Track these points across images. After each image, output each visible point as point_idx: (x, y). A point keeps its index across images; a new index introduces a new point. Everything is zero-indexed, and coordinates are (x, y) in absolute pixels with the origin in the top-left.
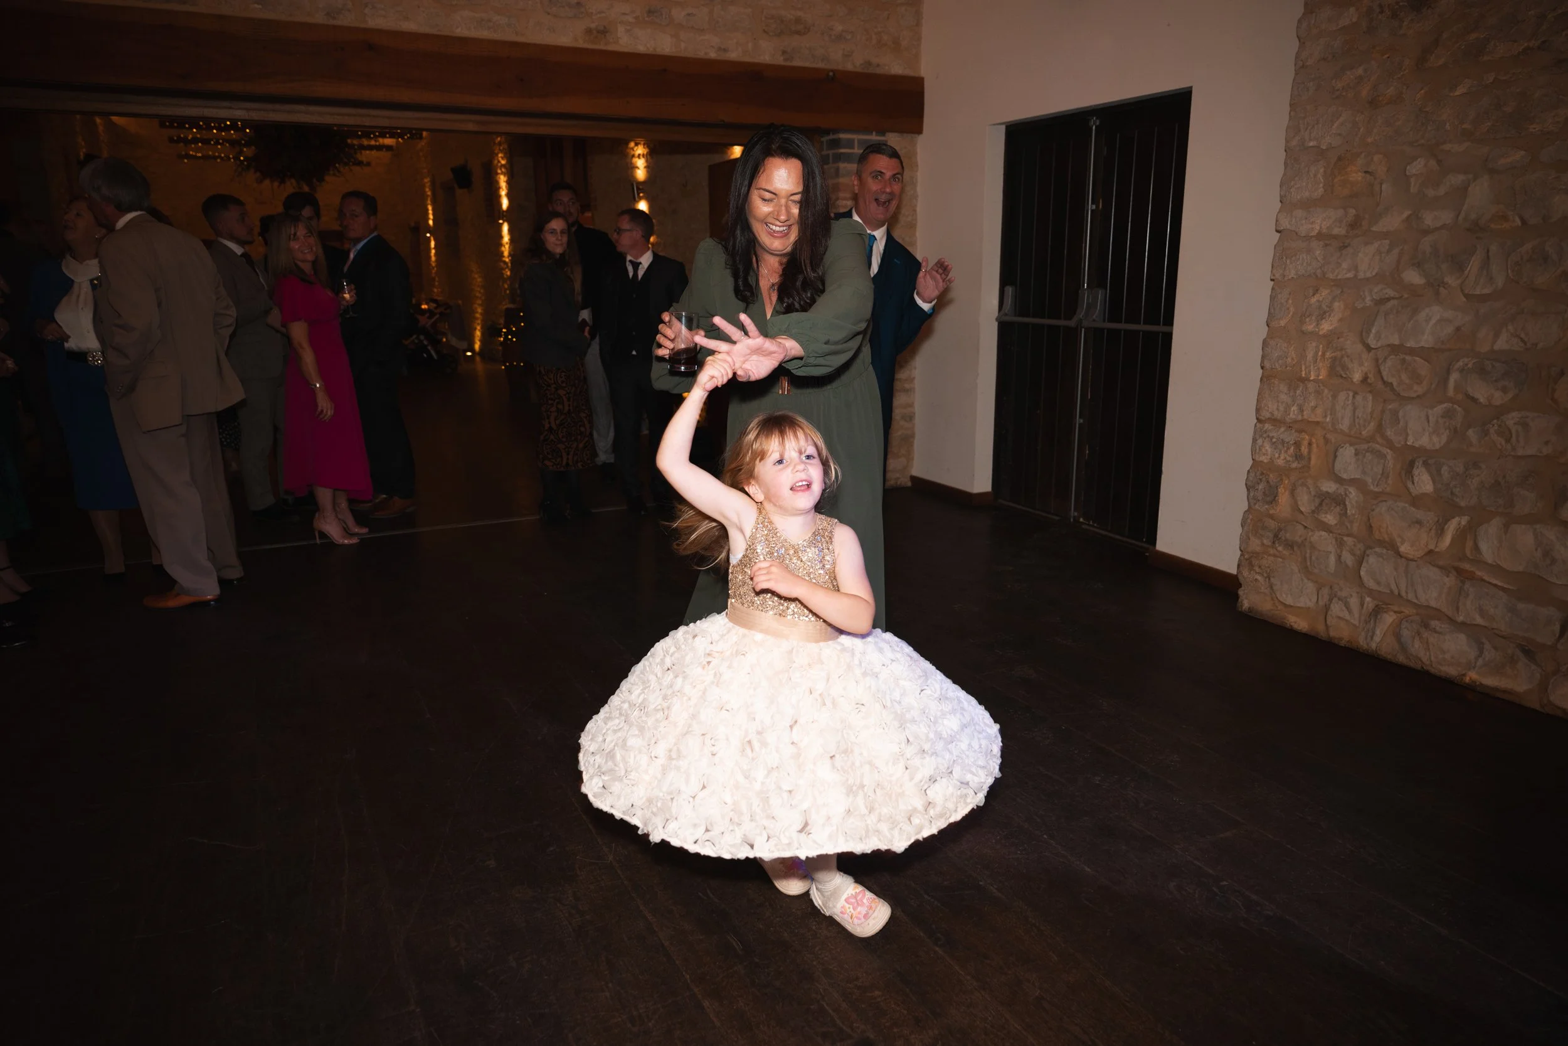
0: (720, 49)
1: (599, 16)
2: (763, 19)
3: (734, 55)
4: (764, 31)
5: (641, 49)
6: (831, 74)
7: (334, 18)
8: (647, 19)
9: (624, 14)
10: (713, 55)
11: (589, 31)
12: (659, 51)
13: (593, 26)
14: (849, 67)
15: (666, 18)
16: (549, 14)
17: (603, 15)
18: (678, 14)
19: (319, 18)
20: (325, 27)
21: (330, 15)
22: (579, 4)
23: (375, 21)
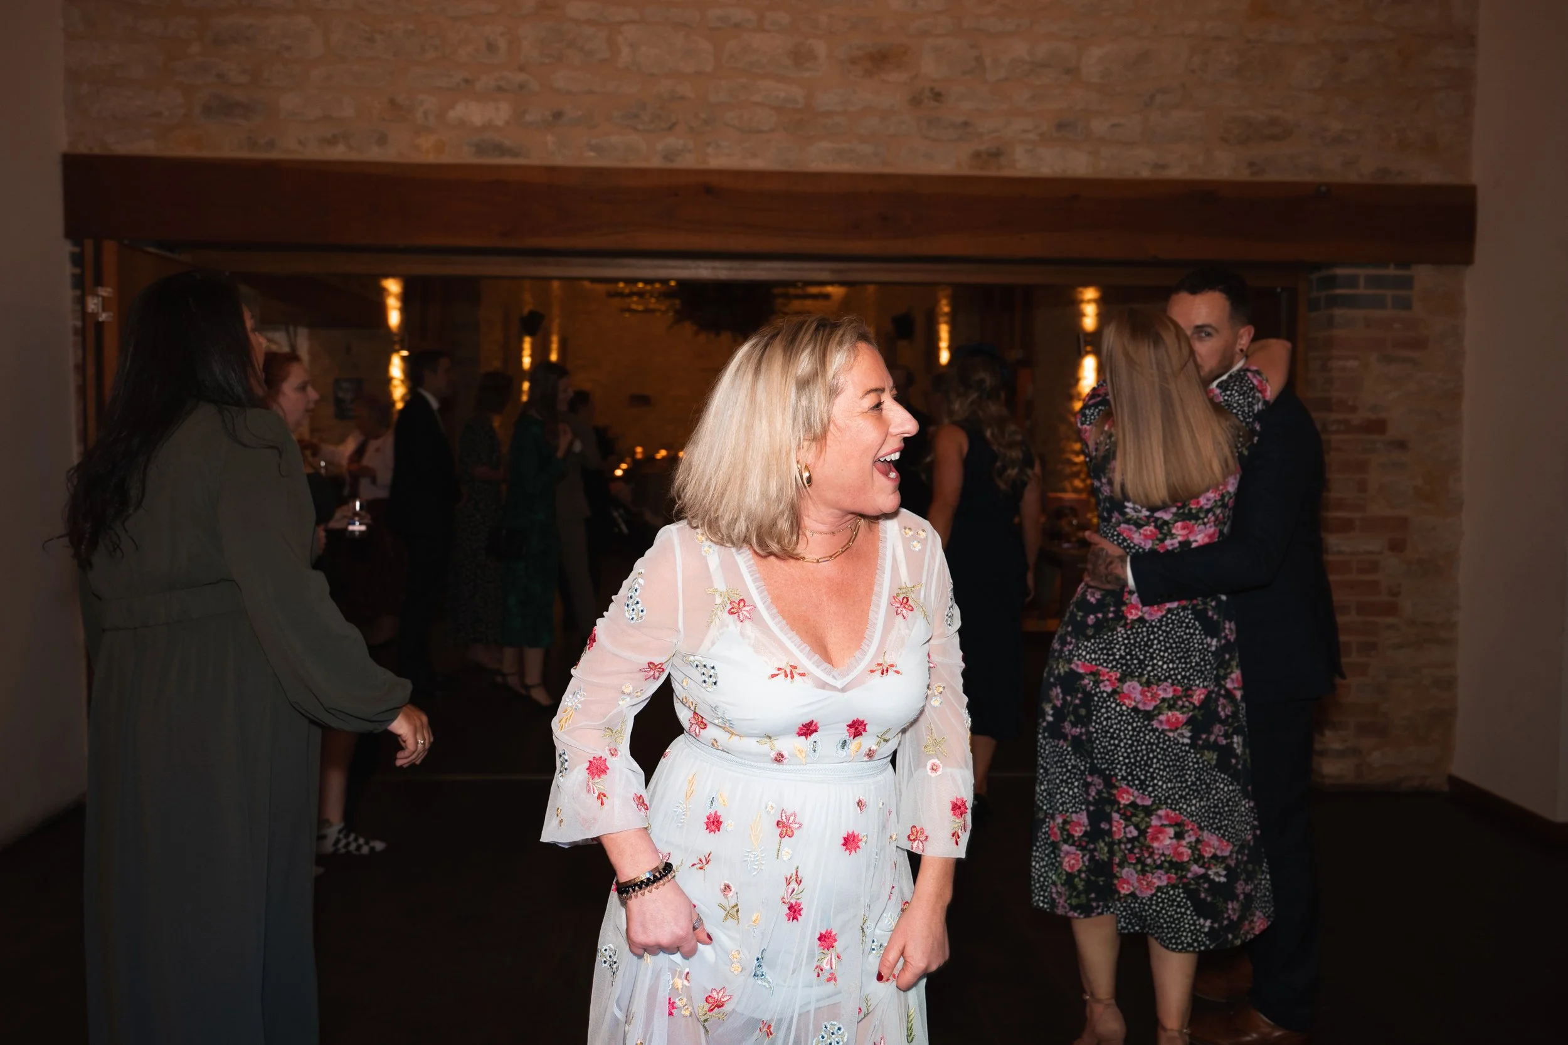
0: (1156, 166)
1: (991, 136)
2: (1221, 123)
3: (1177, 172)
4: (1222, 139)
5: (1046, 171)
6: (1323, 189)
7: (671, 161)
8: (1054, 134)
9: (1025, 131)
10: (1145, 173)
11: (977, 155)
12: (1070, 173)
13: (983, 148)
14: (1353, 178)
15: (1082, 132)
16: (926, 138)
17: (997, 134)
18: (1099, 126)
19: (656, 163)
20: (661, 172)
21: (668, 156)
22: (966, 124)
23: (718, 160)
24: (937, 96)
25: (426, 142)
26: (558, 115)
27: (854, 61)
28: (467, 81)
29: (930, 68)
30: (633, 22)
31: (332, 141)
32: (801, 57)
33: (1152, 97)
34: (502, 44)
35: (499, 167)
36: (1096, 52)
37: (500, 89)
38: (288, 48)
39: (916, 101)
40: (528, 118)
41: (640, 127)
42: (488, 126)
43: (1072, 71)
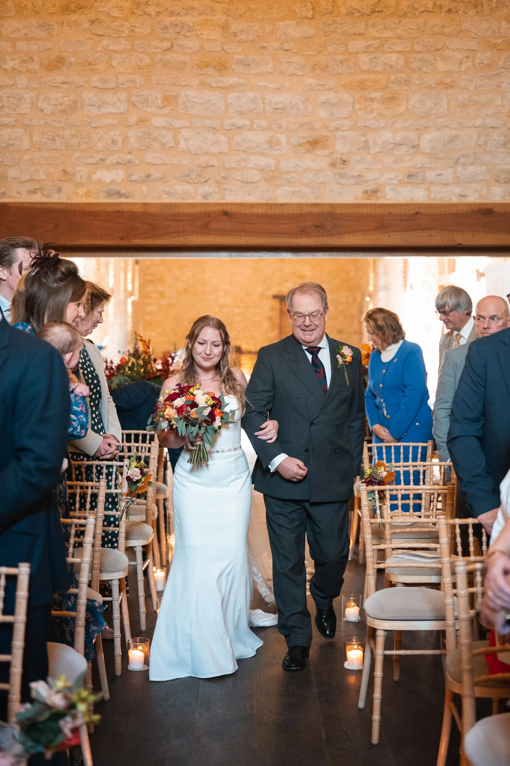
0: (461, 196)
1: (373, 182)
2: (495, 172)
3: (472, 199)
4: (496, 180)
5: (402, 200)
7: (207, 198)
8: (406, 180)
9: (391, 179)
10: (455, 200)
11: (366, 192)
12: (415, 201)
13: (368, 188)
15: (421, 179)
16: (339, 184)
17: (376, 181)
18: (431, 175)
19: (199, 200)
20: (201, 204)
21: (205, 197)
22: (359, 176)
23: (231, 198)
24: (344, 162)
25: (82, 191)
26: (148, 176)
27: (300, 145)
28: (102, 160)
29: (340, 147)
30: (186, 127)
31: (34, 192)
32: (272, 143)
33: (458, 159)
34: (120, 140)
35: (119, 204)
36: (428, 137)
37: (118, 163)
38: (12, 145)
39: (333, 165)
40: (133, 178)
41: (190, 181)
42: (113, 182)
43: (416, 147)
